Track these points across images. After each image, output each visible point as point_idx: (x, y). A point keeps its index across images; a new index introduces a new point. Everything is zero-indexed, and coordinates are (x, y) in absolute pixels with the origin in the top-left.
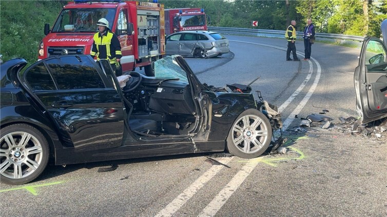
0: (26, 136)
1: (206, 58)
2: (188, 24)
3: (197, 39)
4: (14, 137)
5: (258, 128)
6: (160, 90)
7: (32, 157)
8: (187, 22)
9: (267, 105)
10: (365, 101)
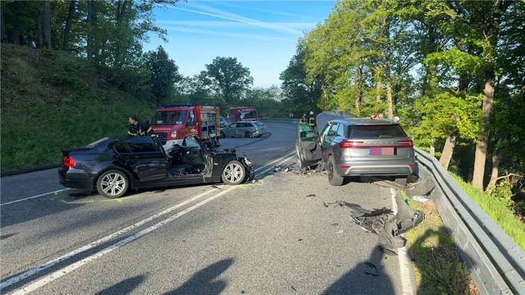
0: (117, 175)
1: (252, 137)
2: (246, 117)
3: (247, 126)
4: (111, 176)
5: (239, 170)
6: (188, 153)
7: (120, 185)
8: (246, 115)
9: (246, 159)
10: (302, 156)
